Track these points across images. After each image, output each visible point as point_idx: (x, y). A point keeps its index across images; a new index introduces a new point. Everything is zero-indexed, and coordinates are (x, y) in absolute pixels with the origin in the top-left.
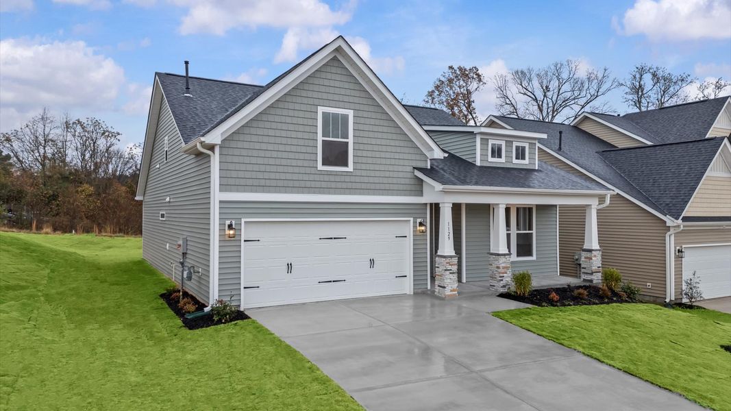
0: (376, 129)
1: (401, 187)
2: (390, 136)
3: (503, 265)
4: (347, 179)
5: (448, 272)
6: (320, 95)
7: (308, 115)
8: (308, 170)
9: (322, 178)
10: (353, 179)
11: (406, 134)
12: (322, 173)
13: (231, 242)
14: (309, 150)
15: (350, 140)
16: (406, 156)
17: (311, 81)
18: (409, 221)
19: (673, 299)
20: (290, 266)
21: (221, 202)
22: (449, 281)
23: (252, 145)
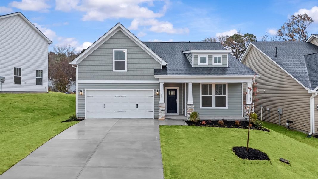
0: (137, 55)
1: (149, 77)
2: (143, 57)
3: (190, 109)
4: (125, 74)
5: (160, 110)
6: (114, 45)
7: (109, 52)
8: (109, 72)
9: (115, 74)
10: (127, 74)
11: (151, 56)
12: (115, 73)
13: (82, 96)
14: (110, 64)
15: (126, 60)
16: (151, 65)
17: (110, 40)
18: (153, 90)
19: (314, 133)
20: (104, 106)
21: (78, 83)
22: (161, 113)
23: (89, 64)
